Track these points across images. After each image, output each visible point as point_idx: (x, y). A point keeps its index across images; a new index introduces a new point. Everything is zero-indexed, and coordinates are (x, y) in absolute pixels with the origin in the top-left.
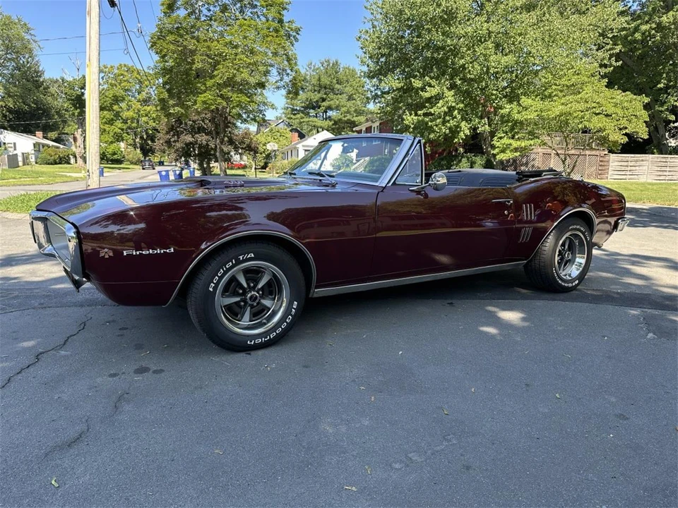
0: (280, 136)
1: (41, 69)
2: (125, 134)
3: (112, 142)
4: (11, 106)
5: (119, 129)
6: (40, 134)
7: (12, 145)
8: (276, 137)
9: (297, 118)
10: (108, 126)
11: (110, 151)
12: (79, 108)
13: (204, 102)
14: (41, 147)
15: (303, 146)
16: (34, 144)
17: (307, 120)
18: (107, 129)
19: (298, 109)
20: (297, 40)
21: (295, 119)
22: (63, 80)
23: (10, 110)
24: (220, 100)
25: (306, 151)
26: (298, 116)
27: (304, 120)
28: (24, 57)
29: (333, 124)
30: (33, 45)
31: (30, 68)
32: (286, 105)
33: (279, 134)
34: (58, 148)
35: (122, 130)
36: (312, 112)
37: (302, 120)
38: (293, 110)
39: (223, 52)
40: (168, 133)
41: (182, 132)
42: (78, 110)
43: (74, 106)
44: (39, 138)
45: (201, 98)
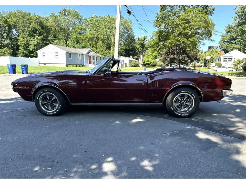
0: (216, 53)
1: (134, 35)
2: (158, 56)
3: (153, 59)
4: (125, 48)
5: (156, 54)
6: (131, 57)
7: (123, 61)
8: (214, 54)
9: (225, 45)
10: (152, 53)
11: (152, 62)
12: (142, 47)
13: (170, 43)
14: (131, 61)
15: (223, 57)
16: (129, 61)
17: (230, 45)
18: (152, 54)
19: (227, 40)
20: (213, 13)
21: (224, 45)
22: (138, 39)
23: (124, 49)
24: (176, 42)
25: (224, 59)
26: (226, 44)
27: (229, 45)
28: (130, 32)
29: (243, 46)
30: (132, 28)
31: (131, 35)
32: (221, 40)
33: (215, 52)
34: (136, 61)
35: (157, 54)
36: (233, 41)
37: (227, 46)
38: (224, 41)
39: (178, 23)
40: (165, 55)
41: (170, 54)
42: (142, 48)
43: (141, 47)
44: (131, 58)
45: (169, 41)
